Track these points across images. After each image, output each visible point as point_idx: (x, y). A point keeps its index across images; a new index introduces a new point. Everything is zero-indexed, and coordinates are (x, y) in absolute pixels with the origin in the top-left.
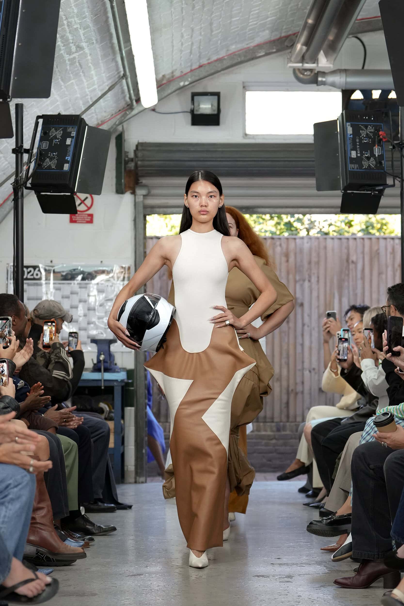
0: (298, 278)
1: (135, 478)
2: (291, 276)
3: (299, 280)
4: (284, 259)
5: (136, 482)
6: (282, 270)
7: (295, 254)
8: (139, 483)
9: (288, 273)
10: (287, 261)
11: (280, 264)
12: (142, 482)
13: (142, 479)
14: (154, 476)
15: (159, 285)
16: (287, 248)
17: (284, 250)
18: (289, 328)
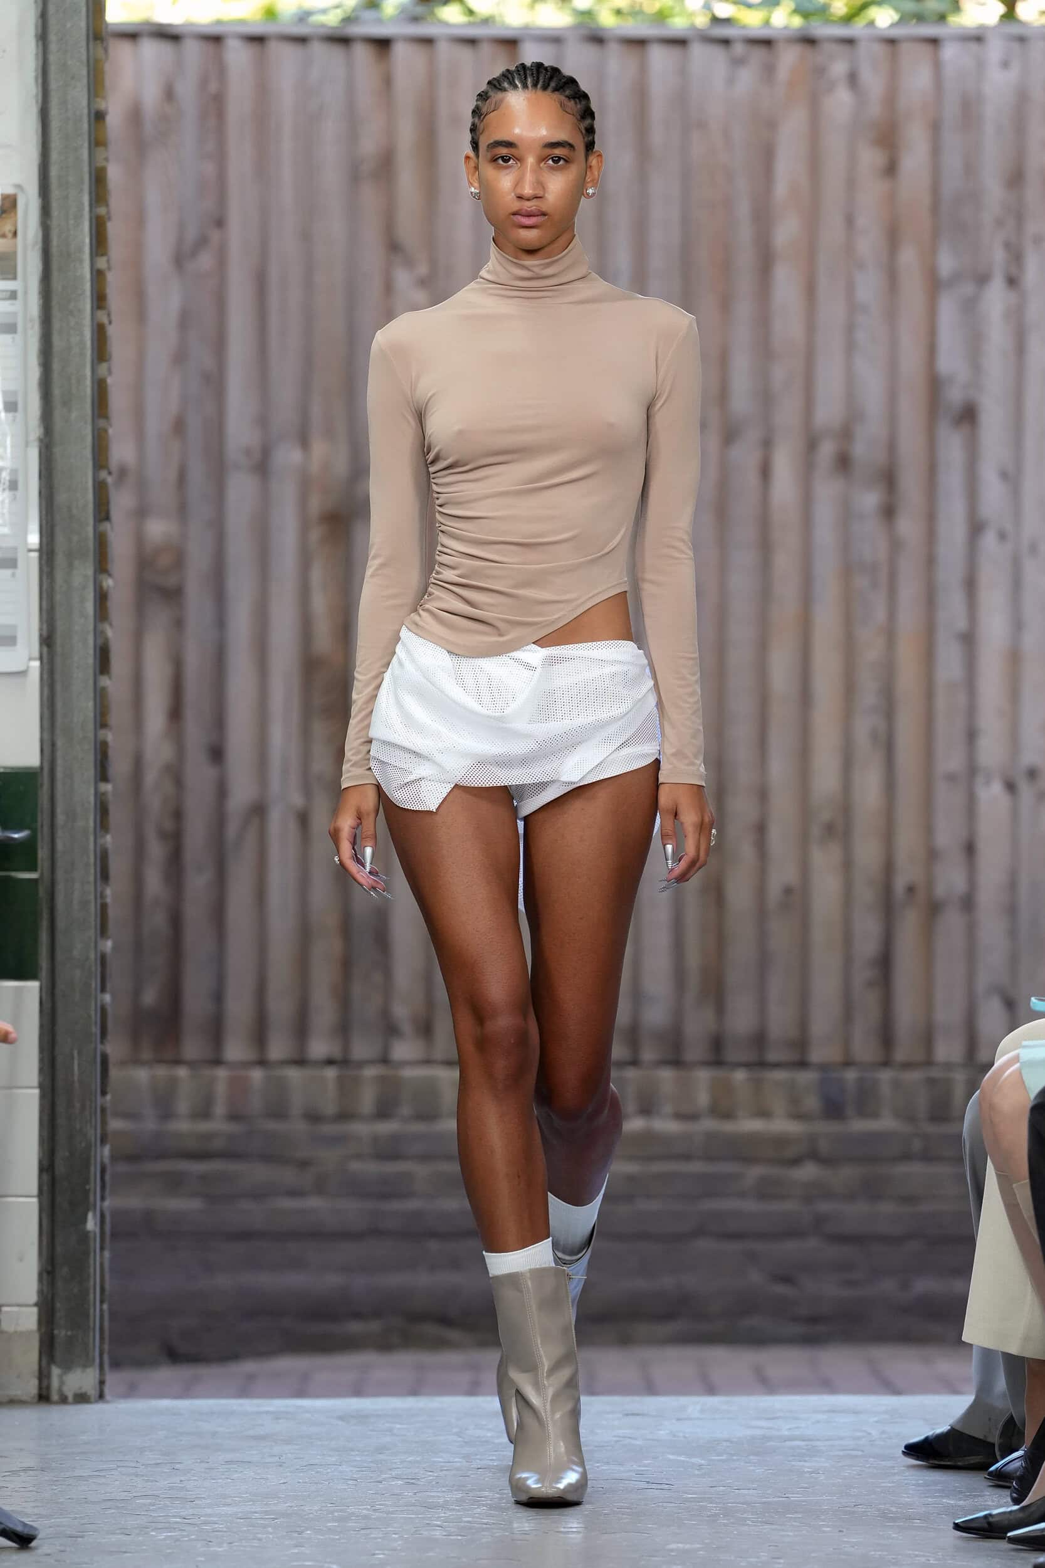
0: (946, 263)
1: (43, 1376)
2: (908, 256)
3: (956, 278)
4: (870, 158)
5: (43, 1397)
6: (863, 221)
7: (935, 127)
8: (64, 1400)
9: (893, 237)
10: (891, 169)
11: (851, 184)
12: (82, 1398)
13: (82, 1379)
14: (140, 1363)
15: (175, 302)
16: (891, 98)
17: (875, 109)
18: (895, 545)
